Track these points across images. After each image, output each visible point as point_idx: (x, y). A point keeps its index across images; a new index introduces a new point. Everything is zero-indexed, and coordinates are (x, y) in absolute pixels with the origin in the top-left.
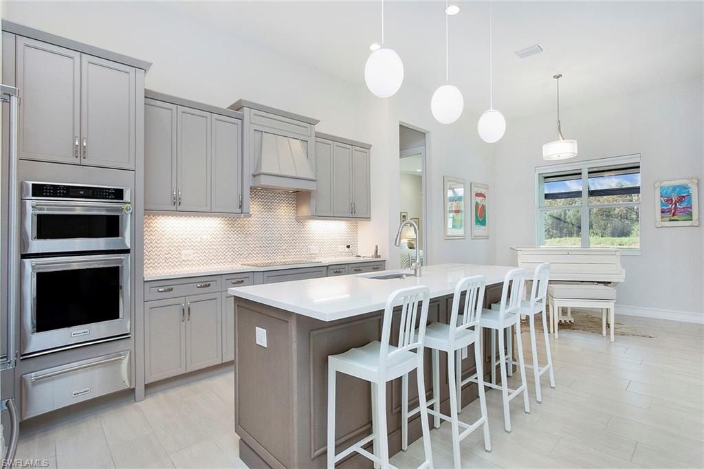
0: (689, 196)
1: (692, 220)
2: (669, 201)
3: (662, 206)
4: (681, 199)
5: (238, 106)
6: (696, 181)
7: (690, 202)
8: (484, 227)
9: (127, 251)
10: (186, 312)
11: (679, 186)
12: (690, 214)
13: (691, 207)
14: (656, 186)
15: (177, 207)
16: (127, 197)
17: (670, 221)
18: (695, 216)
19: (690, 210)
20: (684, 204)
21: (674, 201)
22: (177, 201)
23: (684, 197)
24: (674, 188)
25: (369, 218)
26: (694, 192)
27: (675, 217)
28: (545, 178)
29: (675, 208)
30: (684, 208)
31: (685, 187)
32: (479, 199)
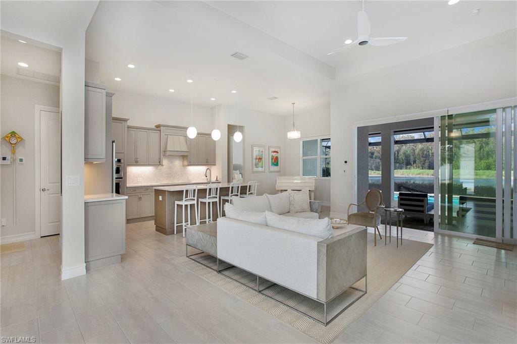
5: (158, 126)
8: (277, 167)
9: (122, 178)
10: (140, 198)
15: (136, 163)
16: (122, 161)
22: (137, 162)
25: (215, 165)
32: (274, 154)
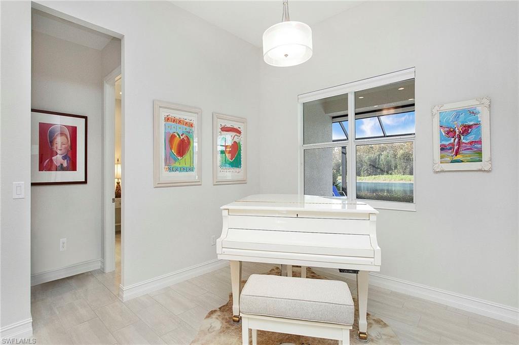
0: (477, 125)
1: (481, 161)
2: (450, 132)
3: (441, 140)
4: (466, 129)
6: (487, 102)
7: (479, 134)
11: (464, 111)
12: (479, 152)
13: (480, 142)
14: (435, 111)
17: (452, 162)
18: (486, 155)
19: (479, 146)
20: (471, 137)
21: (457, 133)
23: (470, 127)
24: (458, 114)
26: (484, 118)
27: (459, 157)
28: (333, 118)
29: (459, 143)
30: (471, 143)
31: (473, 113)
